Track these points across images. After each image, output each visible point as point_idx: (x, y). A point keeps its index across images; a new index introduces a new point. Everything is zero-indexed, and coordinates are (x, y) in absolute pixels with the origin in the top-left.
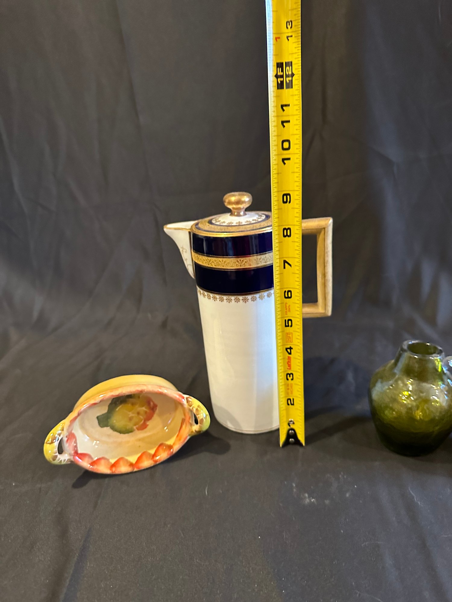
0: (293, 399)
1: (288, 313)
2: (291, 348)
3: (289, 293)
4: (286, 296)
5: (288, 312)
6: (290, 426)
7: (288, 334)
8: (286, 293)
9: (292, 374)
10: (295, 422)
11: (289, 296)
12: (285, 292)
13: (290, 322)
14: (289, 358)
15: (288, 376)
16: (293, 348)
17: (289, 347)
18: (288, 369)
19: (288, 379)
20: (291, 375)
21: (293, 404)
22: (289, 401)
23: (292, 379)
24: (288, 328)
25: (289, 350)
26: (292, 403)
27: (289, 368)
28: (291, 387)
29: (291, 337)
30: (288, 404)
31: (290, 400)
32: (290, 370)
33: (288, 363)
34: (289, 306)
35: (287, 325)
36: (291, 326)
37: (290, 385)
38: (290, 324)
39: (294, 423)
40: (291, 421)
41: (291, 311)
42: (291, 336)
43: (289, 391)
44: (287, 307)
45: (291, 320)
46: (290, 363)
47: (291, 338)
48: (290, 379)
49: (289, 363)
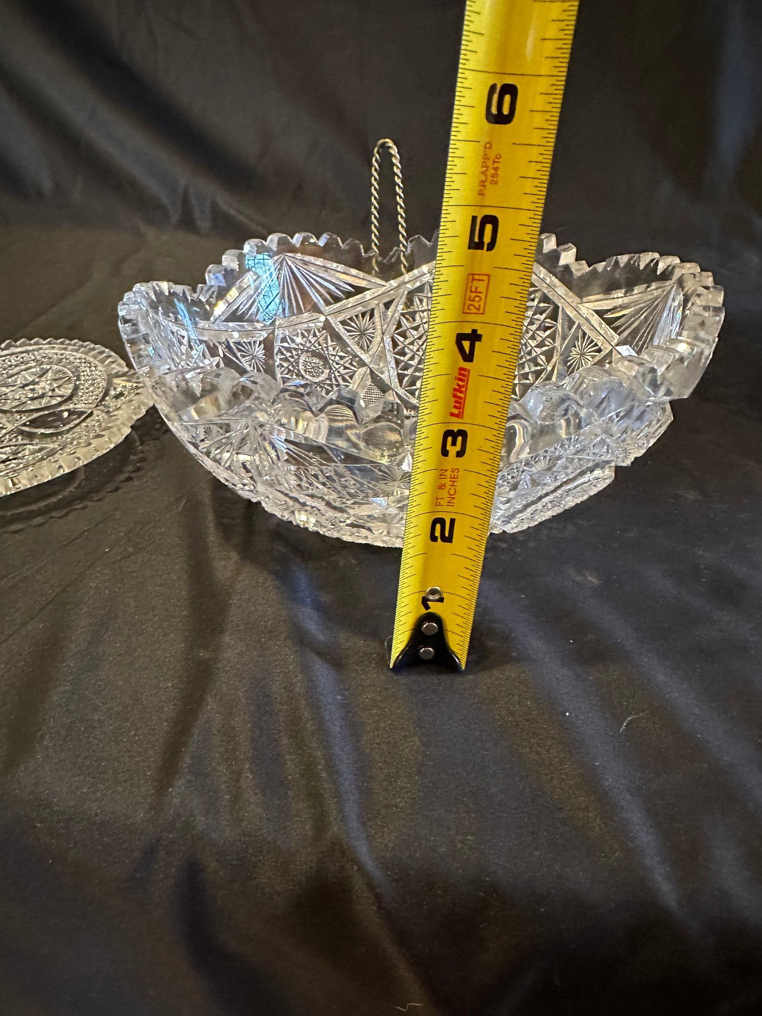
0: (453, 521)
1: (490, 190)
2: (474, 337)
3: (507, 98)
4: (494, 110)
5: (487, 184)
6: (427, 607)
7: (473, 280)
8: (495, 97)
9: (463, 434)
10: (444, 595)
11: (506, 111)
12: (493, 88)
13: (489, 228)
14: (463, 376)
15: (450, 439)
16: (483, 338)
17: (469, 331)
18: (452, 414)
19: (445, 453)
20: (460, 439)
21: (449, 540)
22: (438, 526)
23: (460, 454)
24: (479, 251)
25: (466, 344)
26: (447, 535)
27: (456, 411)
28: (454, 479)
29: (484, 292)
30: (433, 538)
31: (442, 521)
32: (460, 420)
33: (455, 396)
34: (499, 157)
35: (476, 240)
36: (491, 247)
37: (448, 473)
38: (487, 239)
39: (441, 600)
40: (433, 592)
41: (500, 179)
42: (482, 286)
43: (444, 493)
44: (490, 163)
45: (492, 220)
46: (462, 395)
47: (483, 296)
48: (453, 450)
49: (459, 394)
